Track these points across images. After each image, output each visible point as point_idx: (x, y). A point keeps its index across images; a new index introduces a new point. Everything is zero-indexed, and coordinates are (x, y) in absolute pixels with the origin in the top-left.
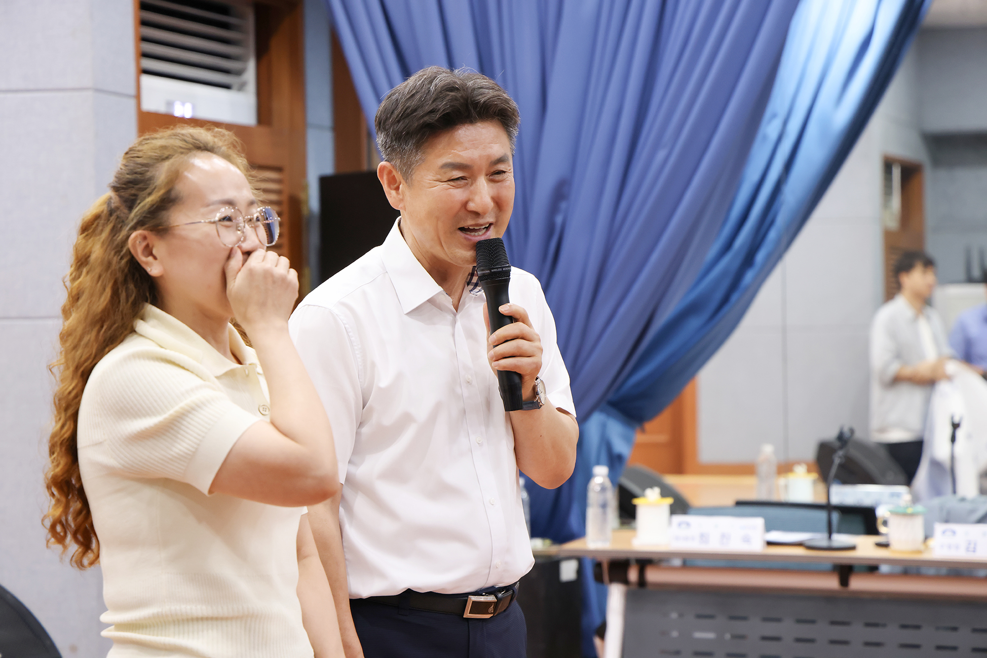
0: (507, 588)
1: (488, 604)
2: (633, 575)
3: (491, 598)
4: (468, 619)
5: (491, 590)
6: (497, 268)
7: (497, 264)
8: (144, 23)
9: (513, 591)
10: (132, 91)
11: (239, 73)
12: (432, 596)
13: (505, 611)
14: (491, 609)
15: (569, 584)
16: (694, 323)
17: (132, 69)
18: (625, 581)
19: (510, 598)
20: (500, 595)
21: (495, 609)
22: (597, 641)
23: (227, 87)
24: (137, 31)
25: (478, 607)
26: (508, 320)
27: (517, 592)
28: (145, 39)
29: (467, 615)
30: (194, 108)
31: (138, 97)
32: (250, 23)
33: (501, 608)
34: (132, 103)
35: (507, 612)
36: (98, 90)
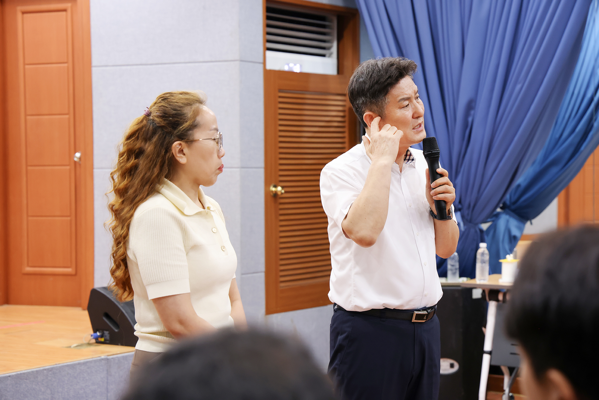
0: (431, 308)
1: (424, 315)
2: (501, 297)
3: (425, 312)
4: (414, 323)
5: (425, 309)
6: (435, 151)
7: (435, 149)
8: (268, 26)
9: (435, 309)
10: (261, 60)
11: (329, 48)
12: (396, 311)
13: (431, 319)
14: (425, 318)
15: (477, 300)
16: (554, 170)
17: (261, 49)
18: (497, 300)
19: (434, 312)
20: (429, 311)
21: (427, 317)
22: (483, 329)
23: (323, 56)
24: (264, 30)
25: (419, 317)
26: (439, 176)
27: (436, 309)
28: (268, 34)
29: (414, 320)
30: (301, 66)
31: (264, 63)
32: (335, 24)
33: (429, 318)
34: (261, 66)
35: (432, 319)
36: (242, 61)
